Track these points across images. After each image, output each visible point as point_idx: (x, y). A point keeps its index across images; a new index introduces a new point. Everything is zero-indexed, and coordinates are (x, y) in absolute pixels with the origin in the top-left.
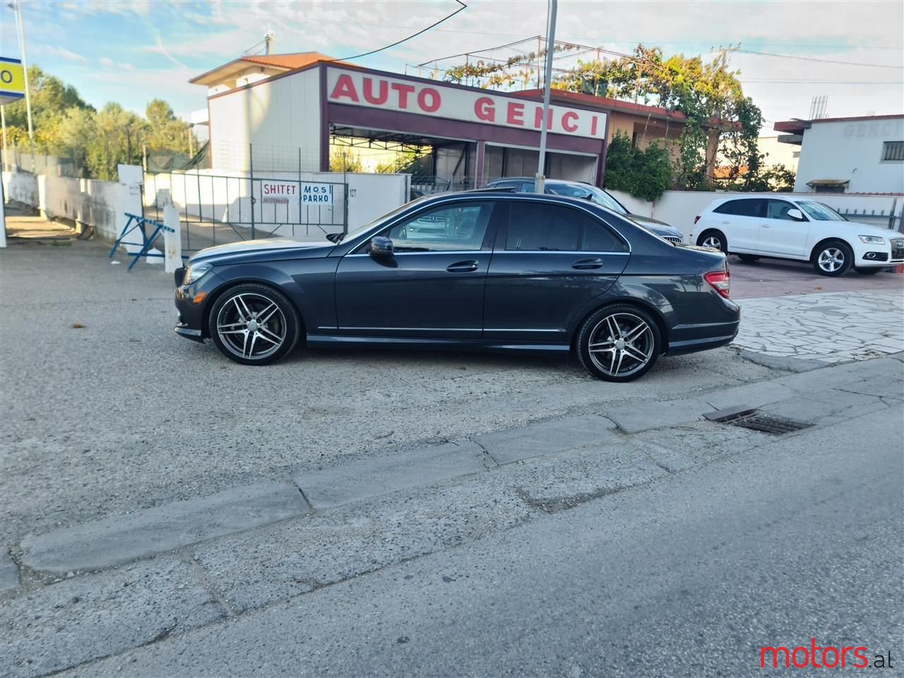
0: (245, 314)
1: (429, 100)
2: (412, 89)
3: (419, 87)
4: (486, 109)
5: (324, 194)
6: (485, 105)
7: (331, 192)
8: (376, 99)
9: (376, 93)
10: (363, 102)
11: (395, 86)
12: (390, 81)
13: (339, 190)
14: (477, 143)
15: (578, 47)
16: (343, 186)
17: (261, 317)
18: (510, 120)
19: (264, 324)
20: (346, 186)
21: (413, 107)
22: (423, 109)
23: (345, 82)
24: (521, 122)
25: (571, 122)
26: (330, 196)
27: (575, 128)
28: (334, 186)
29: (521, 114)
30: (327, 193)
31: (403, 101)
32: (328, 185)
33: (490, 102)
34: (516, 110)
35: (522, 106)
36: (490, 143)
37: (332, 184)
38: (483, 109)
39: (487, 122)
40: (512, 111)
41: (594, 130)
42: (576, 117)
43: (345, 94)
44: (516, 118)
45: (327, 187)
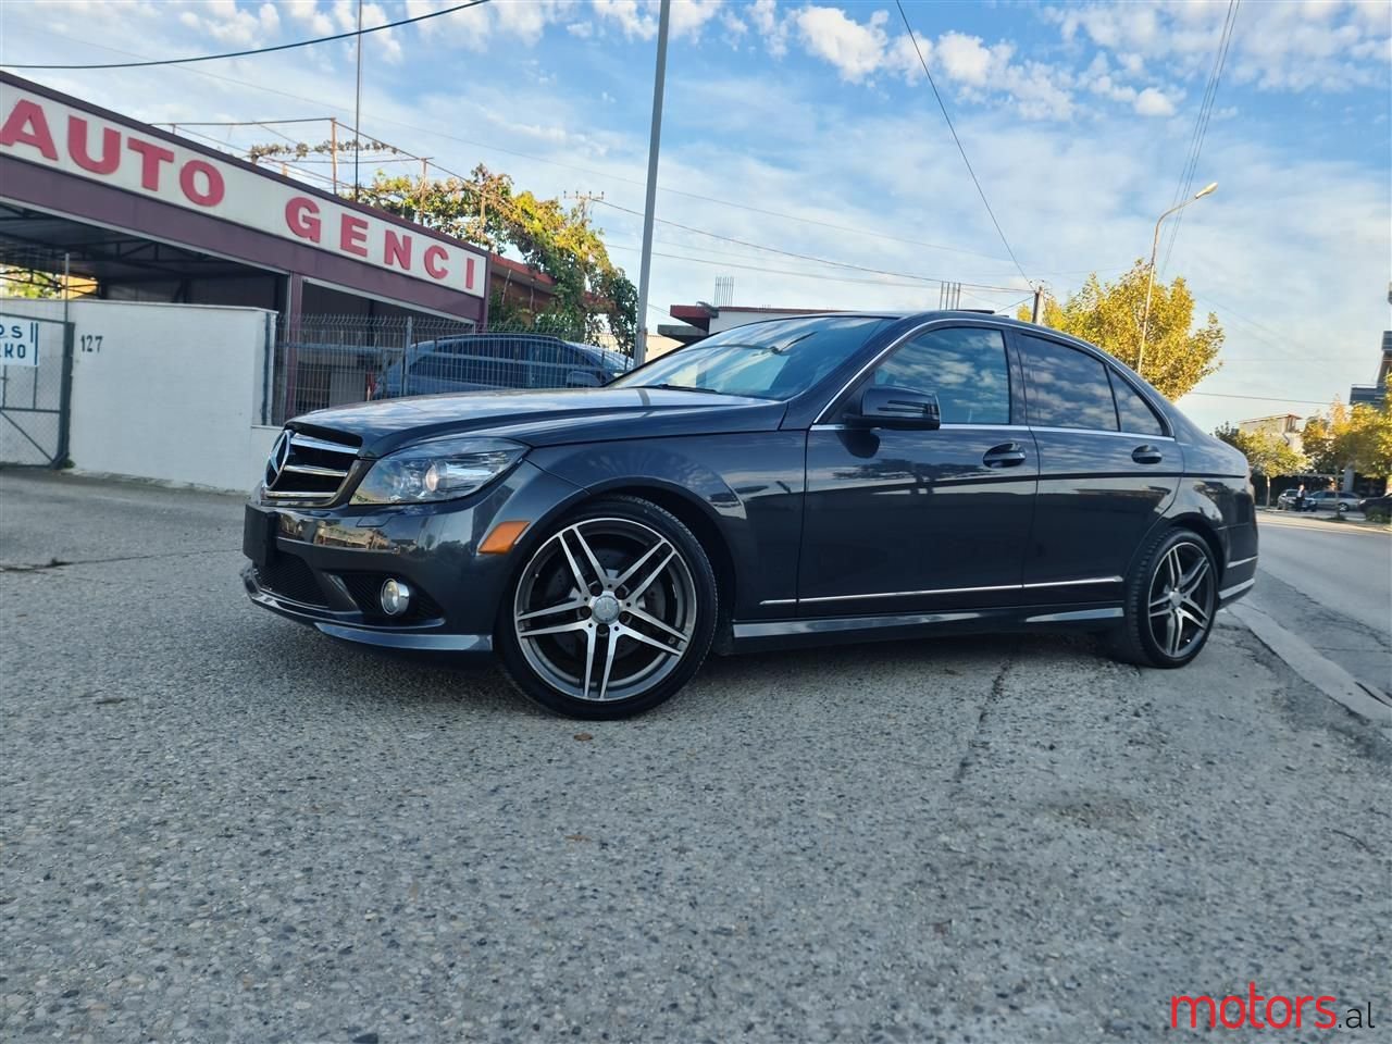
0: (589, 574)
1: (201, 183)
2: (169, 157)
3: (184, 156)
4: (305, 219)
5: (17, 342)
6: (303, 212)
7: (35, 338)
8: (95, 163)
9: (95, 151)
10: (66, 163)
11: (135, 145)
12: (126, 133)
13: (52, 335)
14: (288, 276)
15: (395, 151)
16: (62, 326)
17: (627, 583)
18: (345, 244)
19: (638, 599)
20: (70, 328)
21: (169, 190)
22: (188, 196)
23: (30, 118)
24: (363, 252)
25: (438, 264)
26: (30, 348)
27: (444, 273)
28: (42, 325)
29: (362, 238)
30: (26, 340)
31: (150, 177)
32: (28, 322)
33: (313, 208)
34: (355, 229)
35: (364, 225)
36: (311, 280)
37: (36, 321)
38: (300, 218)
39: (307, 241)
40: (348, 228)
41: (469, 282)
42: (444, 256)
43: (27, 140)
44: (355, 242)
45: (25, 326)
